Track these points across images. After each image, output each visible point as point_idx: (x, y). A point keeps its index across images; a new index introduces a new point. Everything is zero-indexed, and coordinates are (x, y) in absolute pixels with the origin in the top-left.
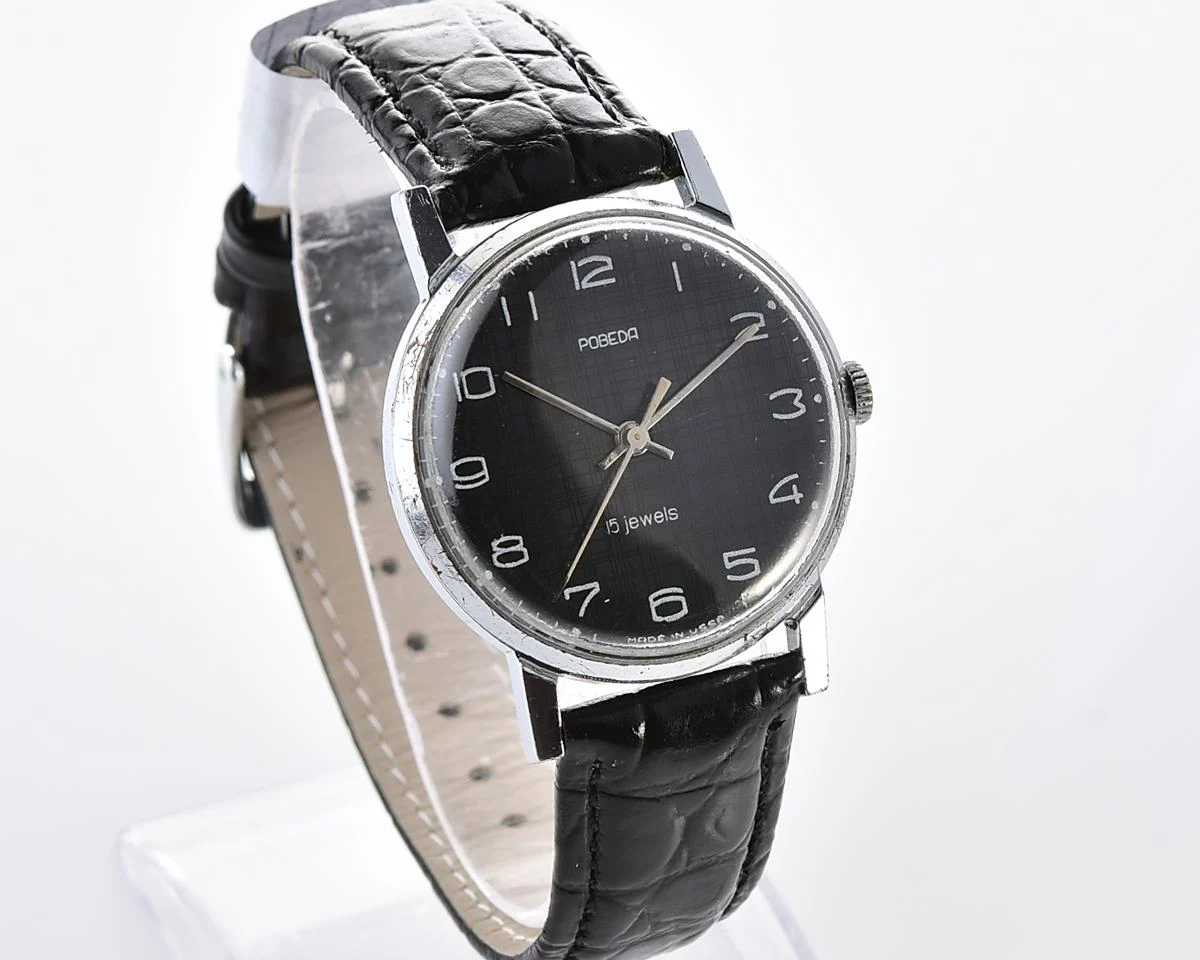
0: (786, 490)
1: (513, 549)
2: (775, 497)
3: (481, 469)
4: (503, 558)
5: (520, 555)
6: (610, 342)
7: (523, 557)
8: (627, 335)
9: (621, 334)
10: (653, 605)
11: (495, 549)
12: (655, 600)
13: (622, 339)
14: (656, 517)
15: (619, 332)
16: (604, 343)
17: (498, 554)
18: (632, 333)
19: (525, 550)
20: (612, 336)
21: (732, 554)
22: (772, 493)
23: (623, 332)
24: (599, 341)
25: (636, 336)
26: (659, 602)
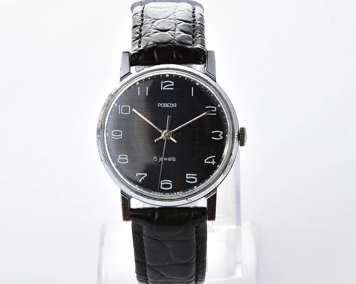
0: (211, 160)
1: (124, 158)
2: (206, 161)
3: (120, 134)
4: (120, 160)
5: (126, 161)
6: (167, 106)
7: (127, 161)
8: (173, 105)
9: (171, 105)
10: (162, 184)
11: (119, 157)
12: (163, 182)
13: (171, 106)
14: (169, 159)
15: (171, 104)
16: (165, 106)
17: (119, 159)
18: (175, 105)
19: (128, 160)
20: (168, 105)
21: (189, 175)
22: (206, 160)
23: (172, 104)
24: (164, 105)
25: (176, 106)
26: (164, 183)
